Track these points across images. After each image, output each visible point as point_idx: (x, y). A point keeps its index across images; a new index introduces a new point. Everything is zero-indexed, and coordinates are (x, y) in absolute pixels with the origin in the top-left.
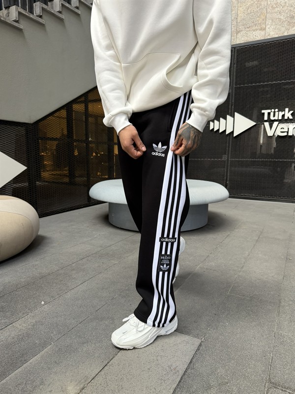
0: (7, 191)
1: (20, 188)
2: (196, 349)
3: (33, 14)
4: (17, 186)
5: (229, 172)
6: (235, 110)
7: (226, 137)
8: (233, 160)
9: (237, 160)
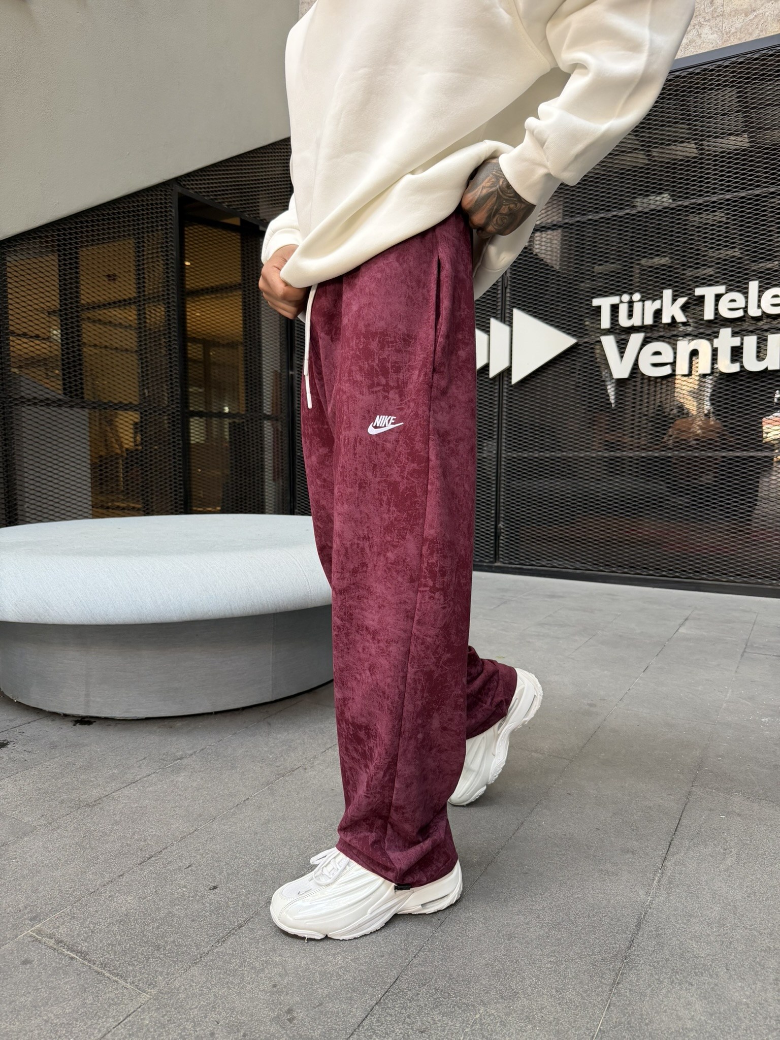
5: (502, 493)
6: (514, 303)
7: (491, 388)
8: (514, 458)
9: (525, 456)
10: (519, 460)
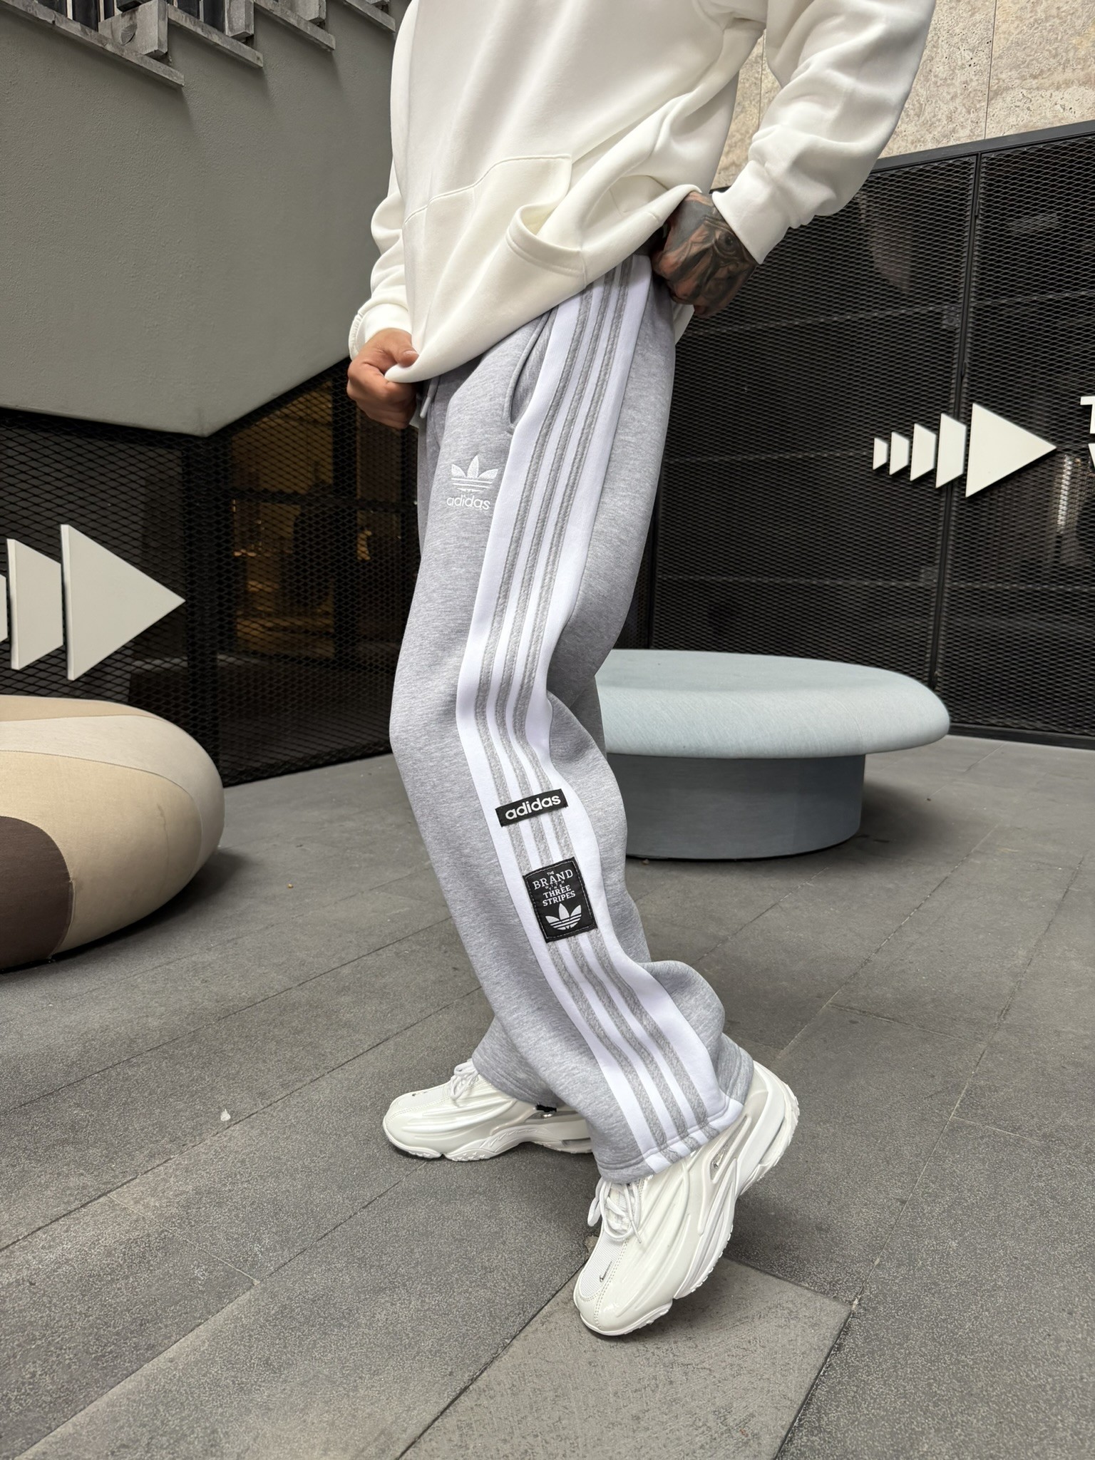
0: (109, 686)
1: (158, 674)
2: (829, 1343)
3: (221, 29)
4: (147, 667)
5: (943, 633)
6: (972, 396)
7: (936, 500)
8: (962, 589)
9: (977, 587)
10: (969, 592)
